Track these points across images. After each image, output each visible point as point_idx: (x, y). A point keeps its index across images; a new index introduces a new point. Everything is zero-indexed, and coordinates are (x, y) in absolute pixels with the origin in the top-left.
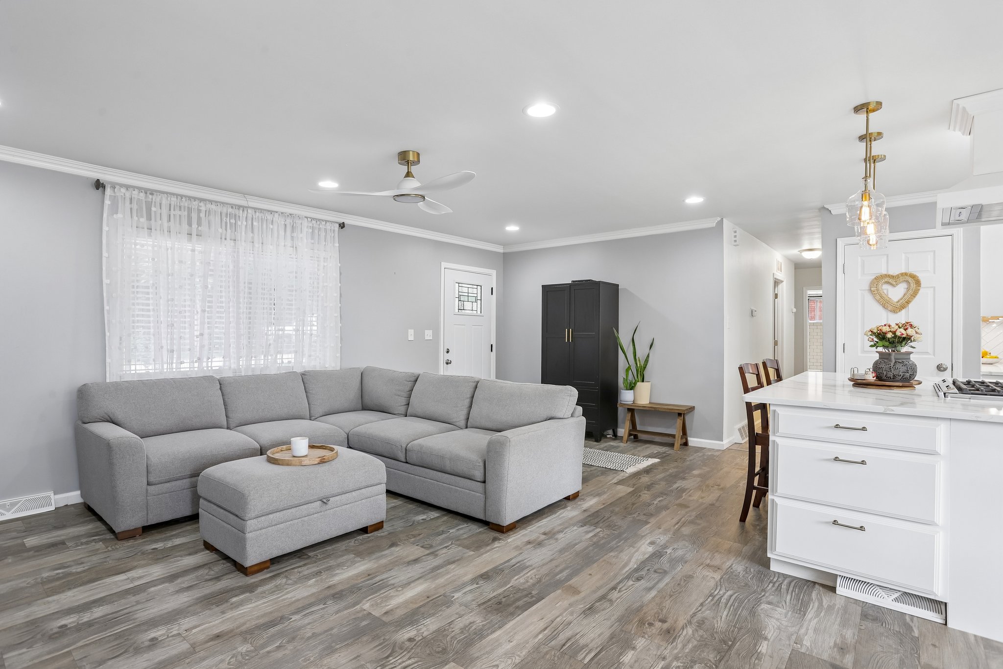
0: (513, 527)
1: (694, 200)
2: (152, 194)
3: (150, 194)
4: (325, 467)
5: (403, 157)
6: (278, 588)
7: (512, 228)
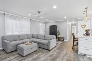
0: (51, 50)
1: (65, 18)
3: (10, 15)
4: (32, 45)
5: (39, 12)
6: (28, 59)
7: (47, 20)
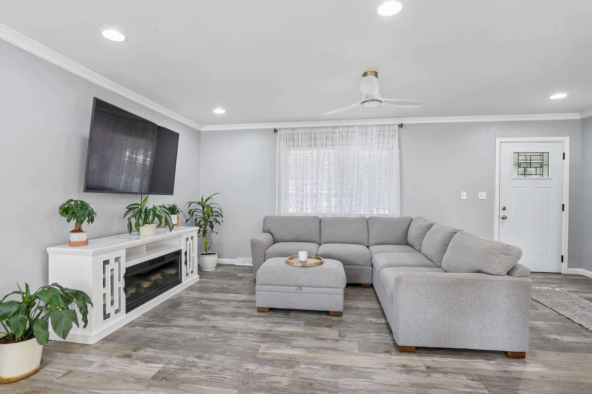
2: (295, 130)
3: (294, 130)
4: (304, 269)
